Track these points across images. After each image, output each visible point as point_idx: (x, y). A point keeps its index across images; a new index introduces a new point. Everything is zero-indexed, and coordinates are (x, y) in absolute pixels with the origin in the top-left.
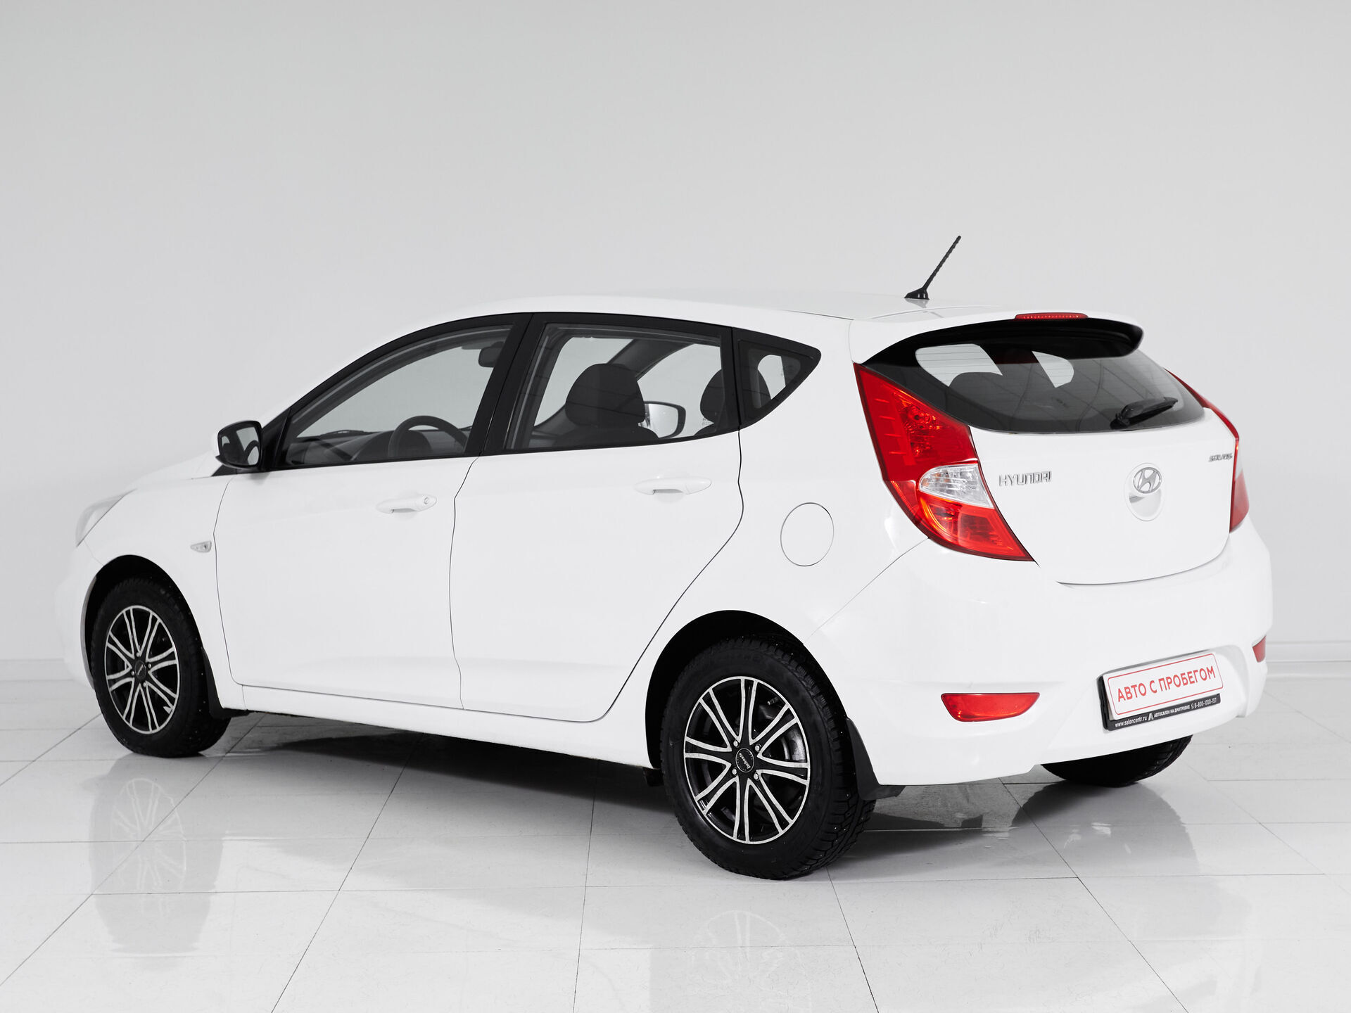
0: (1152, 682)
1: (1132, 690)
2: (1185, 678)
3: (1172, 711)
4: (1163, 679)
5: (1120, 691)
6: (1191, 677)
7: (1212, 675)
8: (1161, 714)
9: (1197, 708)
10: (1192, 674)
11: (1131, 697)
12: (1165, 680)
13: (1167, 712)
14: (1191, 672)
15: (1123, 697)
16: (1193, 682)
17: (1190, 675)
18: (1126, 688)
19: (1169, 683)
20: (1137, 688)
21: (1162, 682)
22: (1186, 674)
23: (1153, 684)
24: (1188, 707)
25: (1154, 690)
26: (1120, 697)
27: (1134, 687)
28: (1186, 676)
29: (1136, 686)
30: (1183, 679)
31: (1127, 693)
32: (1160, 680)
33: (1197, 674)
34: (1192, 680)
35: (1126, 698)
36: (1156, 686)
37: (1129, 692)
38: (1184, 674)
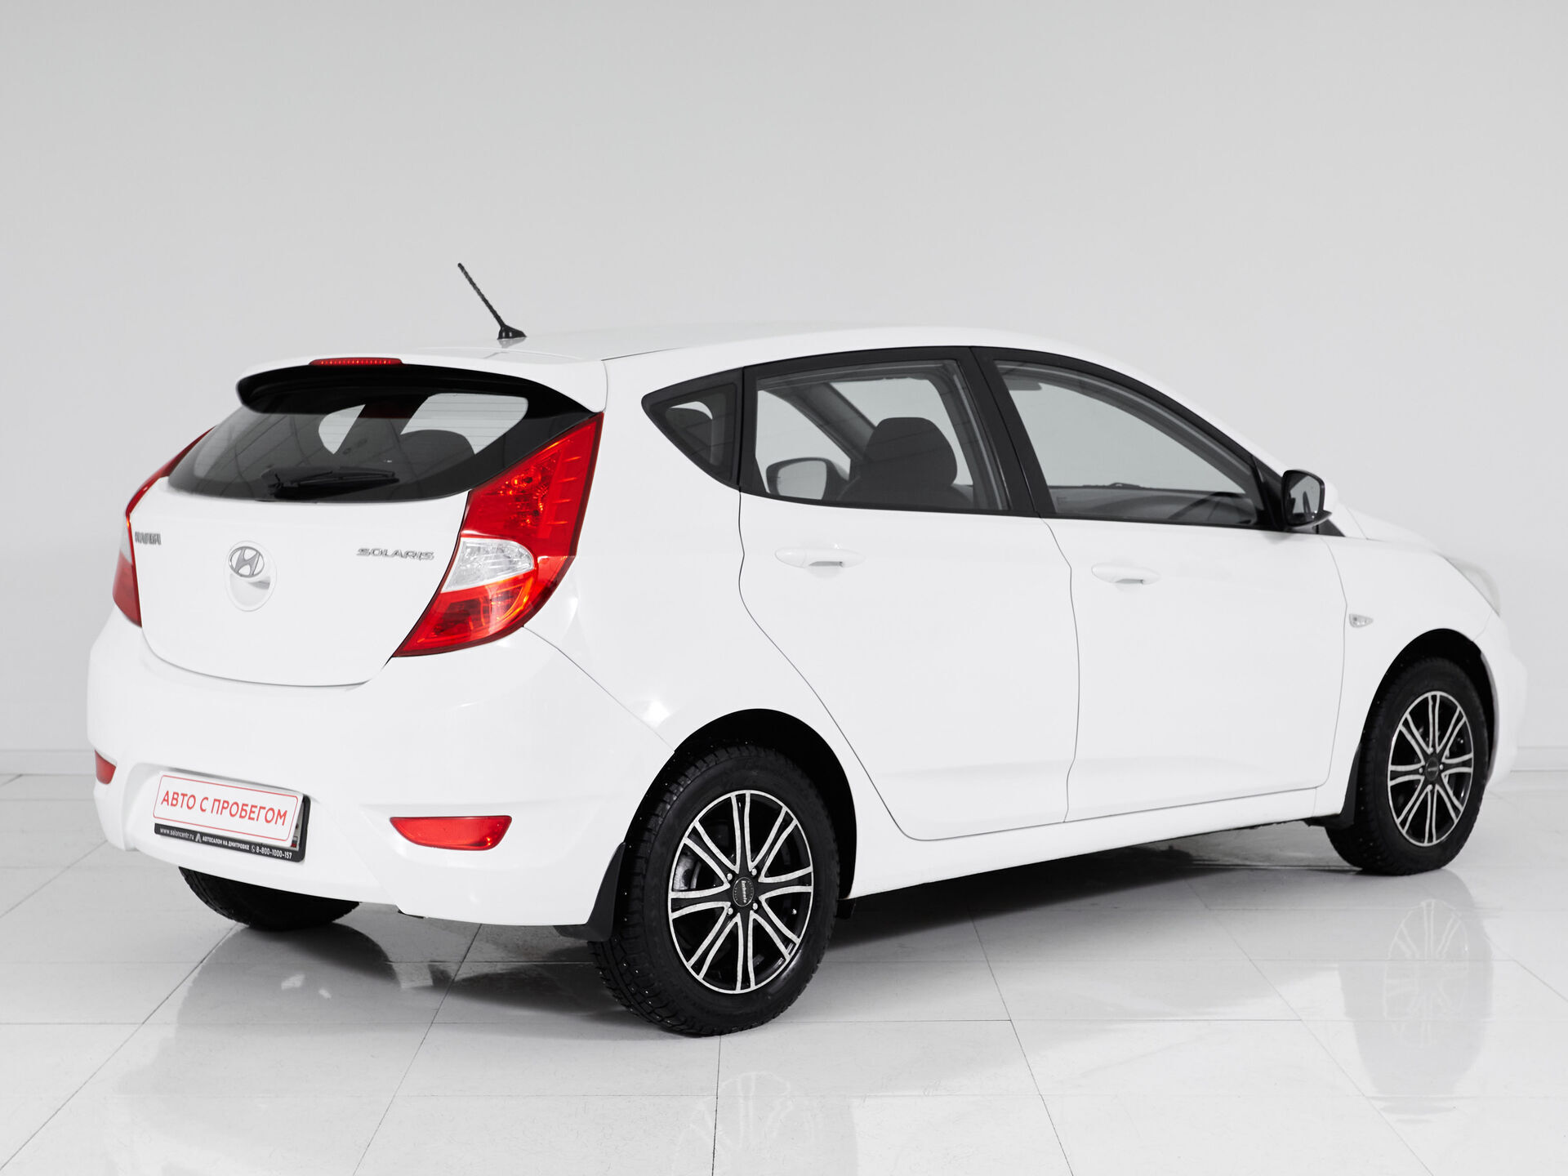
0: (207, 799)
1: (180, 798)
2: (246, 811)
3: (225, 843)
4: (219, 801)
5: (167, 793)
6: (254, 812)
7: (280, 821)
8: (211, 840)
9: (260, 854)
10: (257, 810)
11: (175, 805)
12: (222, 802)
13: (219, 842)
14: (256, 807)
15: (167, 801)
16: (253, 819)
17: (253, 809)
18: (174, 793)
19: (223, 807)
20: (186, 799)
21: (217, 803)
22: (250, 806)
23: (205, 801)
24: (247, 847)
25: (204, 808)
26: (164, 800)
27: (184, 795)
28: (248, 809)
29: (186, 795)
30: (242, 809)
31: (173, 798)
32: (215, 800)
33: (263, 812)
34: (252, 815)
35: (170, 803)
36: (207, 805)
37: (177, 800)
38: (247, 805)
